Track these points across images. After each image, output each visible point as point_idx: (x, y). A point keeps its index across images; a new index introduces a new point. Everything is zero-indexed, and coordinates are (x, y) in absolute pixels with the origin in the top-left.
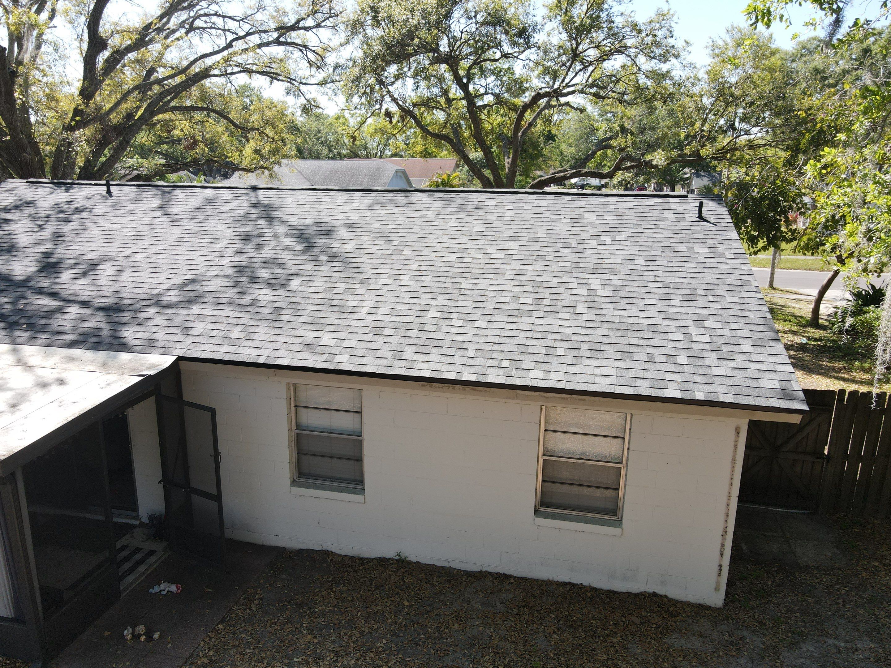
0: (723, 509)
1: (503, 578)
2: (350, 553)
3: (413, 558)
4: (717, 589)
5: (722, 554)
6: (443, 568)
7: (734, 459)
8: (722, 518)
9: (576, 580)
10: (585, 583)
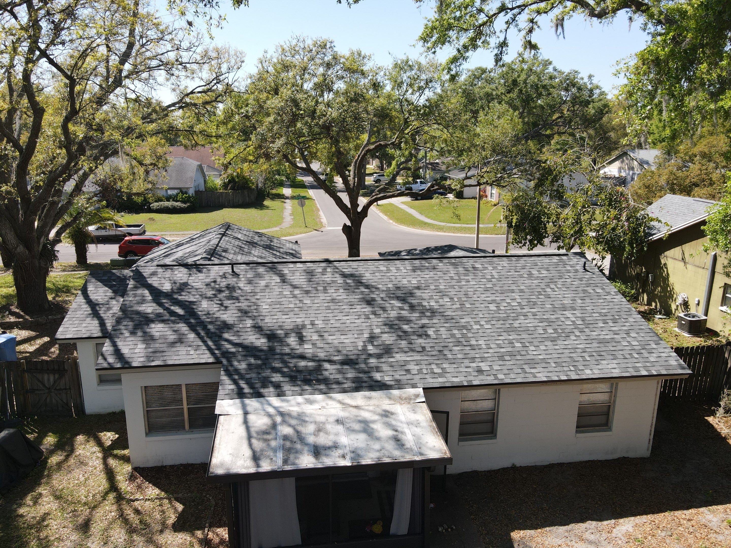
0: (651, 416)
1: (561, 465)
2: (486, 469)
3: (518, 465)
4: (648, 450)
5: (650, 434)
6: (533, 466)
7: (656, 394)
8: (651, 419)
9: (591, 459)
10: (596, 459)
